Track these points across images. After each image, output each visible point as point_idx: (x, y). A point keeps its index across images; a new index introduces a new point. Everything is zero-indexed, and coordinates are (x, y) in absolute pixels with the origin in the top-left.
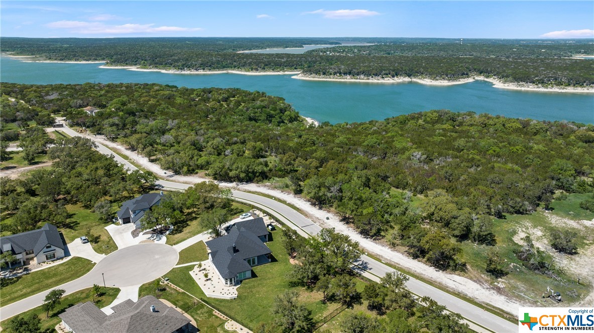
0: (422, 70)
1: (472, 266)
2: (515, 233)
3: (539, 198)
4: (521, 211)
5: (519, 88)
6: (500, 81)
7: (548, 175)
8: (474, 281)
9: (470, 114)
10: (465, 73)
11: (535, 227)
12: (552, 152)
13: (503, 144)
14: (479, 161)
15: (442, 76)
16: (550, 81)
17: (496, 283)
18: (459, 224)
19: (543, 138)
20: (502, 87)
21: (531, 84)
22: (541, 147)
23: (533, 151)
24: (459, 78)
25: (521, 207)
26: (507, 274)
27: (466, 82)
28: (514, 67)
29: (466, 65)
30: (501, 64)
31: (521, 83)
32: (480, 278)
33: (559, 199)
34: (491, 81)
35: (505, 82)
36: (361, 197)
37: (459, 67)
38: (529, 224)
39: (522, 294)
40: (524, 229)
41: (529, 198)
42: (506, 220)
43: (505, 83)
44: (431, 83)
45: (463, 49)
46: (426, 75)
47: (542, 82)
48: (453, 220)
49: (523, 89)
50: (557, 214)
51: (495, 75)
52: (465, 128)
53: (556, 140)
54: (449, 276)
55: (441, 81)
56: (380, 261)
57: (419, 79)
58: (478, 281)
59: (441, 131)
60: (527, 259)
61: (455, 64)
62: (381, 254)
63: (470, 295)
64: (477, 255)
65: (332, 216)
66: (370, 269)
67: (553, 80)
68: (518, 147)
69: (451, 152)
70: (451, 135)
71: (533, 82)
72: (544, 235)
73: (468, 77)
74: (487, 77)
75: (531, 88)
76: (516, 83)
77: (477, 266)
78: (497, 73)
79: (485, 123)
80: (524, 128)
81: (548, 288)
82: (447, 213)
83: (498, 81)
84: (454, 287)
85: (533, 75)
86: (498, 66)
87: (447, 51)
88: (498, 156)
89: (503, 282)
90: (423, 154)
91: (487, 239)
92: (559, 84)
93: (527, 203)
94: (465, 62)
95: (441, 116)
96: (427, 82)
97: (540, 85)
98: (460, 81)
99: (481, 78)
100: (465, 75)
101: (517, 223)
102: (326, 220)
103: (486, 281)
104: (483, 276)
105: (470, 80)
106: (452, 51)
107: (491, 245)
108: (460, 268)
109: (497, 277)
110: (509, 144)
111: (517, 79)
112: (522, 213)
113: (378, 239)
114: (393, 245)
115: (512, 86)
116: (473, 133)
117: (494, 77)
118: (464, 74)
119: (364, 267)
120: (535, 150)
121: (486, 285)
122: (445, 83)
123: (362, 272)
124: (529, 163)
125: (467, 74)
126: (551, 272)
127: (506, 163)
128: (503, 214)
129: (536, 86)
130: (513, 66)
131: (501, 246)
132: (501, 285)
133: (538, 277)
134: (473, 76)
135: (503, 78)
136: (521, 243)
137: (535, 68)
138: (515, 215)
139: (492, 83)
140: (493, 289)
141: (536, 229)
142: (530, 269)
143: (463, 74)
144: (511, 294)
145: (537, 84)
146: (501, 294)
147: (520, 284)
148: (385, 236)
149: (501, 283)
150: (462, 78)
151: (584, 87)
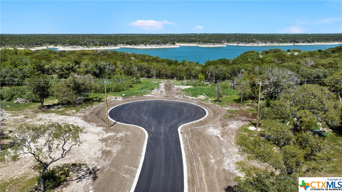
0: (4, 42)
5: (73, 49)
15: (20, 45)
16: (90, 44)
20: (62, 50)
21: (80, 46)
30: (64, 38)
31: (74, 46)
43: (64, 47)
47: (86, 45)
49: (76, 49)
55: (19, 48)
67: (92, 43)
71: (81, 45)
73: (42, 46)
74: (56, 46)
75: (80, 48)
76: (71, 47)
78: (61, 43)
83: (61, 47)
85: (80, 41)
86: (62, 39)
92: (96, 45)
94: (41, 38)
97: (85, 47)
98: (35, 48)
99: (52, 47)
105: (44, 48)
111: (71, 44)
115: (69, 48)
117: (59, 45)
118: (38, 44)
125: (41, 44)
129: (83, 47)
130: (71, 39)
134: (46, 45)
137: (83, 39)
145: (83, 46)
150: (37, 46)
151: (108, 46)
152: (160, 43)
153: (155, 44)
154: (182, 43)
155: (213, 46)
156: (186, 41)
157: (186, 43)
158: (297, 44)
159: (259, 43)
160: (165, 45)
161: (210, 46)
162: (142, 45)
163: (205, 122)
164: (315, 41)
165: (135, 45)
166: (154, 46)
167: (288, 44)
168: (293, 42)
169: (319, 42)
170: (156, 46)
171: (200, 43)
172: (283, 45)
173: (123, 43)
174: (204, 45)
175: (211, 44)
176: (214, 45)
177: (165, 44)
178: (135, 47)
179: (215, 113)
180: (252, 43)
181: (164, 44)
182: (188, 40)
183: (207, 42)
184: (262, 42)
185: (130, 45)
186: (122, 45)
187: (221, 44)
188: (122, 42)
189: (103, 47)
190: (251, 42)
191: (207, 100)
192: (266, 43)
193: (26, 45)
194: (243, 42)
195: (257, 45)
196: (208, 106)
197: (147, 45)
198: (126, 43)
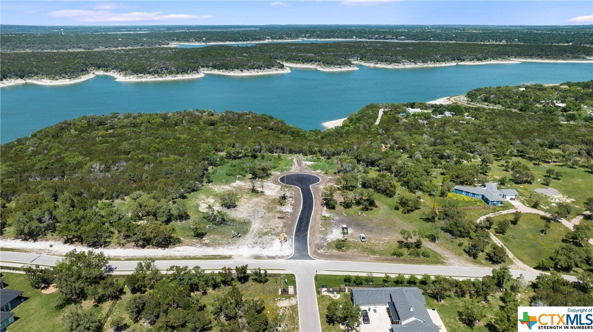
0: (35, 70)
1: (184, 237)
2: (198, 206)
3: (202, 176)
4: (195, 189)
5: (139, 80)
6: (120, 75)
7: (200, 157)
8: (190, 246)
9: (115, 115)
10: (84, 69)
11: (208, 197)
12: (194, 139)
13: (158, 140)
14: (148, 158)
15: (62, 75)
16: (162, 71)
17: (203, 242)
18: (164, 212)
19: (183, 128)
20: (124, 80)
21: (148, 75)
22: (185, 136)
23: (182, 141)
24: (80, 75)
25: (194, 187)
26: (206, 233)
27: (88, 78)
28: (129, 59)
29: (81, 60)
30: (116, 57)
31: (140, 75)
32: (193, 243)
33: (213, 173)
34: (111, 75)
35: (126, 75)
36: (76, 217)
37: (75, 64)
38: (204, 197)
39: (220, 242)
40: (202, 201)
41: (196, 178)
42: (189, 199)
43: (125, 77)
44: (51, 84)
45: (69, 40)
46: (43, 75)
47: (156, 72)
48: (158, 211)
49: (143, 80)
50: (216, 184)
51: (113, 69)
52: (119, 131)
53: (192, 127)
54: (173, 249)
55: (62, 81)
56: (120, 260)
57: (35, 79)
58: (192, 245)
59: (100, 138)
60: (215, 219)
61: (70, 61)
62: (117, 255)
63: (192, 255)
64: (183, 229)
65: (54, 243)
66: (116, 268)
67: (165, 70)
68: (171, 140)
69: (122, 156)
70: (113, 141)
71: (150, 73)
72: (215, 201)
73: (88, 73)
74: (107, 71)
75: (149, 78)
76: (136, 76)
77: (187, 236)
78: (115, 67)
79: (133, 122)
80: (166, 122)
81: (233, 232)
82: (152, 207)
83: (118, 75)
84: (180, 255)
85: (148, 66)
86: (114, 59)
87: (50, 43)
88: (159, 151)
89: (207, 239)
90: (101, 165)
91: (183, 216)
92: (171, 73)
93: (197, 183)
94: (79, 58)
95: (89, 122)
96: (46, 82)
97: (156, 75)
98: (81, 78)
99: (101, 73)
100: (84, 71)
101: (196, 198)
102: (51, 248)
103: (197, 243)
104: (193, 240)
105: (91, 76)
106: (57, 43)
107: (188, 219)
108: (178, 242)
109: (202, 238)
110: (163, 138)
111: (136, 71)
112: (196, 191)
113: (107, 246)
114: (122, 245)
115: (133, 79)
116: (129, 135)
117: (113, 70)
119: (111, 270)
120: (183, 140)
121: (199, 245)
122: (67, 82)
123: (111, 273)
124: (183, 152)
125: (86, 70)
126: (229, 222)
127: (167, 156)
128: (185, 195)
129: (153, 76)
130: (127, 59)
131: (194, 217)
132: (207, 242)
133: (224, 228)
134: (92, 71)
135: (122, 71)
136: (205, 211)
137: (148, 59)
138: (192, 193)
139: (113, 77)
140: (203, 245)
141: (209, 199)
142: (217, 225)
143: (82, 71)
144: (214, 244)
145: (153, 75)
146: (209, 246)
147: (216, 236)
148: (110, 242)
149: (206, 240)
150: (83, 75)
151: (189, 74)
152: (263, 68)
153: (255, 68)
154: (293, 63)
155: (339, 70)
156: (299, 60)
157: (300, 63)
158: (462, 63)
159: (406, 63)
160: (269, 70)
161: (334, 70)
162: (237, 70)
163: (319, 184)
164: (489, 57)
165: (227, 69)
166: (254, 72)
167: (448, 64)
168: (456, 60)
169: (493, 59)
170: (257, 72)
171: (320, 64)
172: (440, 65)
173: (208, 67)
174: (326, 69)
175: (336, 66)
176: (340, 68)
177: (270, 68)
178: (227, 73)
179: (324, 180)
180: (396, 64)
181: (268, 68)
182: (303, 59)
183: (331, 64)
184: (410, 61)
185: (218, 69)
186: (205, 69)
187: (350, 66)
188: (206, 65)
189: (181, 75)
190: (395, 62)
191: (321, 173)
192: (416, 63)
193: (69, 74)
194: (382, 61)
195: (403, 67)
196: (321, 176)
197: (245, 71)
198: (212, 67)
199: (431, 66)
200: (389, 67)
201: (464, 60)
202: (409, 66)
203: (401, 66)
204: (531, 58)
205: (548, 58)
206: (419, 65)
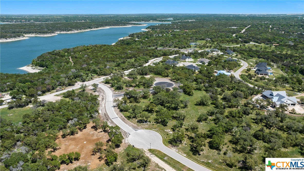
199: (84, 31)
200: (68, 32)
201: (92, 28)
202: (76, 32)
203: (73, 32)
204: (111, 26)
205: (116, 26)
206: (79, 31)
